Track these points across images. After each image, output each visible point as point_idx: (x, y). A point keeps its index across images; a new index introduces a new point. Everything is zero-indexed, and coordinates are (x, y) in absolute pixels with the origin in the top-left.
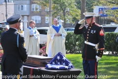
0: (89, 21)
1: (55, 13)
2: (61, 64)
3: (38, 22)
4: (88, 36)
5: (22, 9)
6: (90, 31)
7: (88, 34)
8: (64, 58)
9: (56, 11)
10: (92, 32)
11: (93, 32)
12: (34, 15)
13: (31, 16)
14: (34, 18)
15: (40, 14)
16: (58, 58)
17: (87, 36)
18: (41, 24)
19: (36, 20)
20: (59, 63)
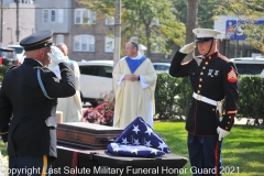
0: (205, 48)
1: (127, 29)
2: (142, 144)
3: (88, 50)
4: (201, 83)
5: (53, 19)
6: (206, 72)
7: (202, 77)
8: (149, 131)
9: (129, 25)
10: (210, 74)
11: (213, 73)
12: (79, 34)
13: (73, 35)
14: (79, 39)
15: (92, 30)
16: (136, 129)
17: (199, 83)
18: (94, 53)
19: (84, 45)
20: (137, 142)
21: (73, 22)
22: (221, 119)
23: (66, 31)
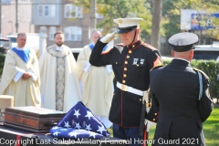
1: (107, 21)
3: (76, 39)
4: (126, 72)
5: (47, 13)
8: (89, 115)
10: (135, 63)
12: (68, 25)
13: (64, 26)
14: (69, 30)
15: (79, 23)
17: (123, 72)
18: (81, 42)
19: (73, 36)
20: (78, 125)
21: (63, 15)
22: (148, 110)
23: (57, 24)
